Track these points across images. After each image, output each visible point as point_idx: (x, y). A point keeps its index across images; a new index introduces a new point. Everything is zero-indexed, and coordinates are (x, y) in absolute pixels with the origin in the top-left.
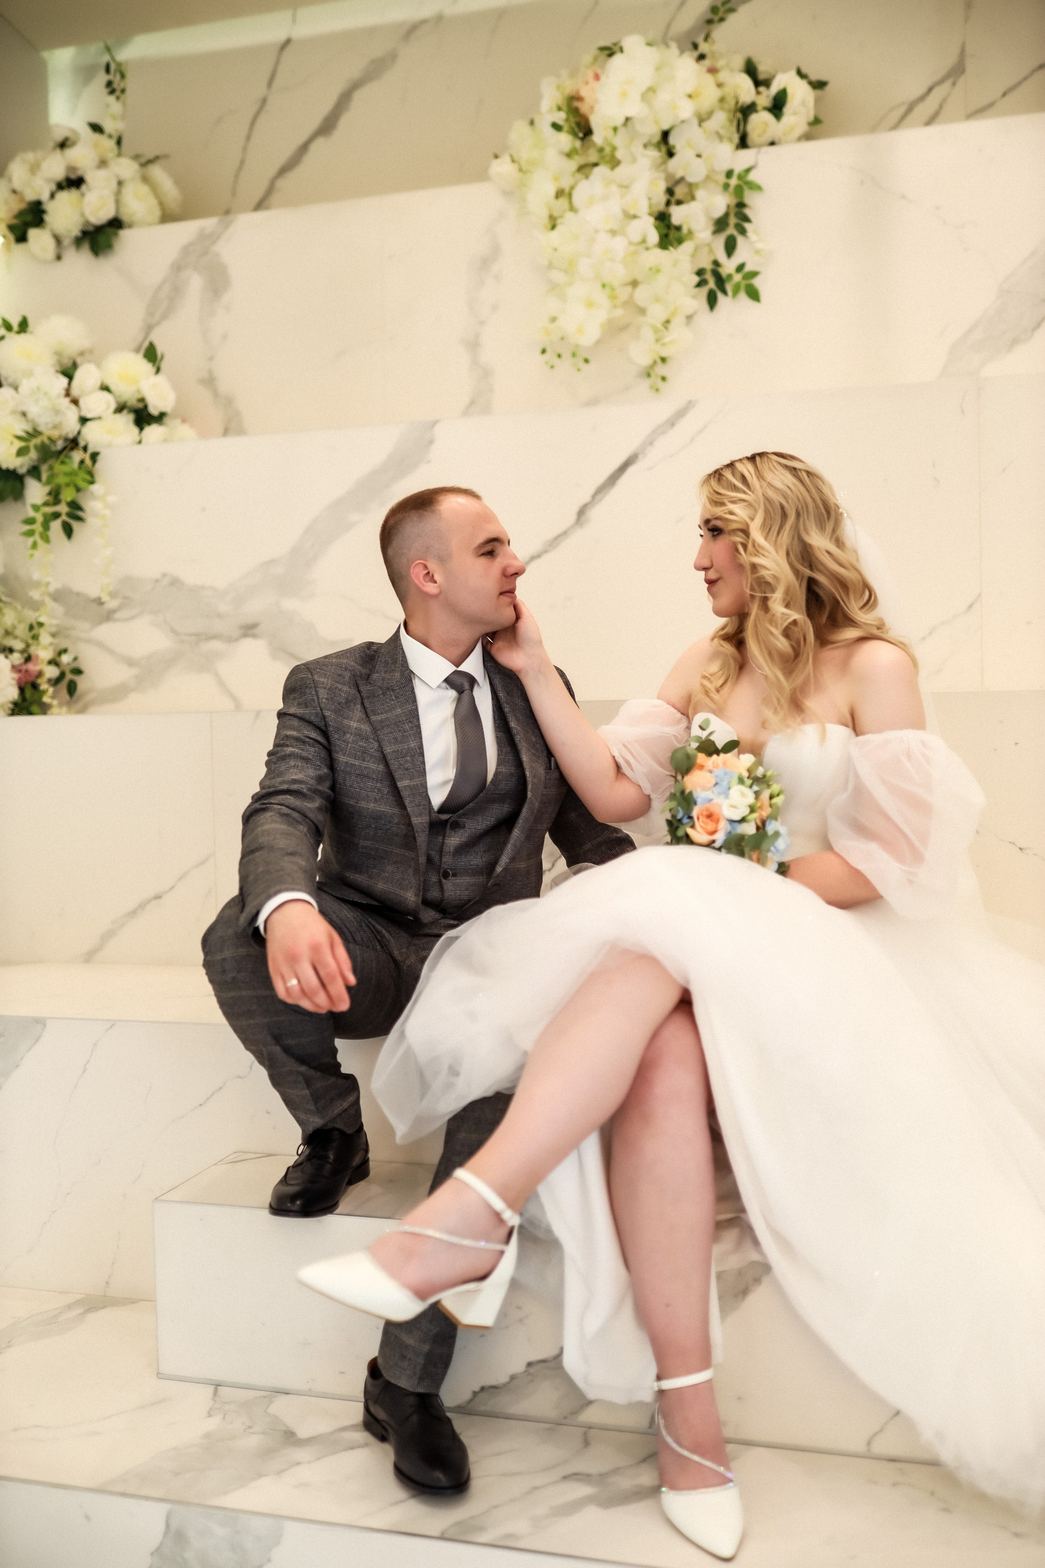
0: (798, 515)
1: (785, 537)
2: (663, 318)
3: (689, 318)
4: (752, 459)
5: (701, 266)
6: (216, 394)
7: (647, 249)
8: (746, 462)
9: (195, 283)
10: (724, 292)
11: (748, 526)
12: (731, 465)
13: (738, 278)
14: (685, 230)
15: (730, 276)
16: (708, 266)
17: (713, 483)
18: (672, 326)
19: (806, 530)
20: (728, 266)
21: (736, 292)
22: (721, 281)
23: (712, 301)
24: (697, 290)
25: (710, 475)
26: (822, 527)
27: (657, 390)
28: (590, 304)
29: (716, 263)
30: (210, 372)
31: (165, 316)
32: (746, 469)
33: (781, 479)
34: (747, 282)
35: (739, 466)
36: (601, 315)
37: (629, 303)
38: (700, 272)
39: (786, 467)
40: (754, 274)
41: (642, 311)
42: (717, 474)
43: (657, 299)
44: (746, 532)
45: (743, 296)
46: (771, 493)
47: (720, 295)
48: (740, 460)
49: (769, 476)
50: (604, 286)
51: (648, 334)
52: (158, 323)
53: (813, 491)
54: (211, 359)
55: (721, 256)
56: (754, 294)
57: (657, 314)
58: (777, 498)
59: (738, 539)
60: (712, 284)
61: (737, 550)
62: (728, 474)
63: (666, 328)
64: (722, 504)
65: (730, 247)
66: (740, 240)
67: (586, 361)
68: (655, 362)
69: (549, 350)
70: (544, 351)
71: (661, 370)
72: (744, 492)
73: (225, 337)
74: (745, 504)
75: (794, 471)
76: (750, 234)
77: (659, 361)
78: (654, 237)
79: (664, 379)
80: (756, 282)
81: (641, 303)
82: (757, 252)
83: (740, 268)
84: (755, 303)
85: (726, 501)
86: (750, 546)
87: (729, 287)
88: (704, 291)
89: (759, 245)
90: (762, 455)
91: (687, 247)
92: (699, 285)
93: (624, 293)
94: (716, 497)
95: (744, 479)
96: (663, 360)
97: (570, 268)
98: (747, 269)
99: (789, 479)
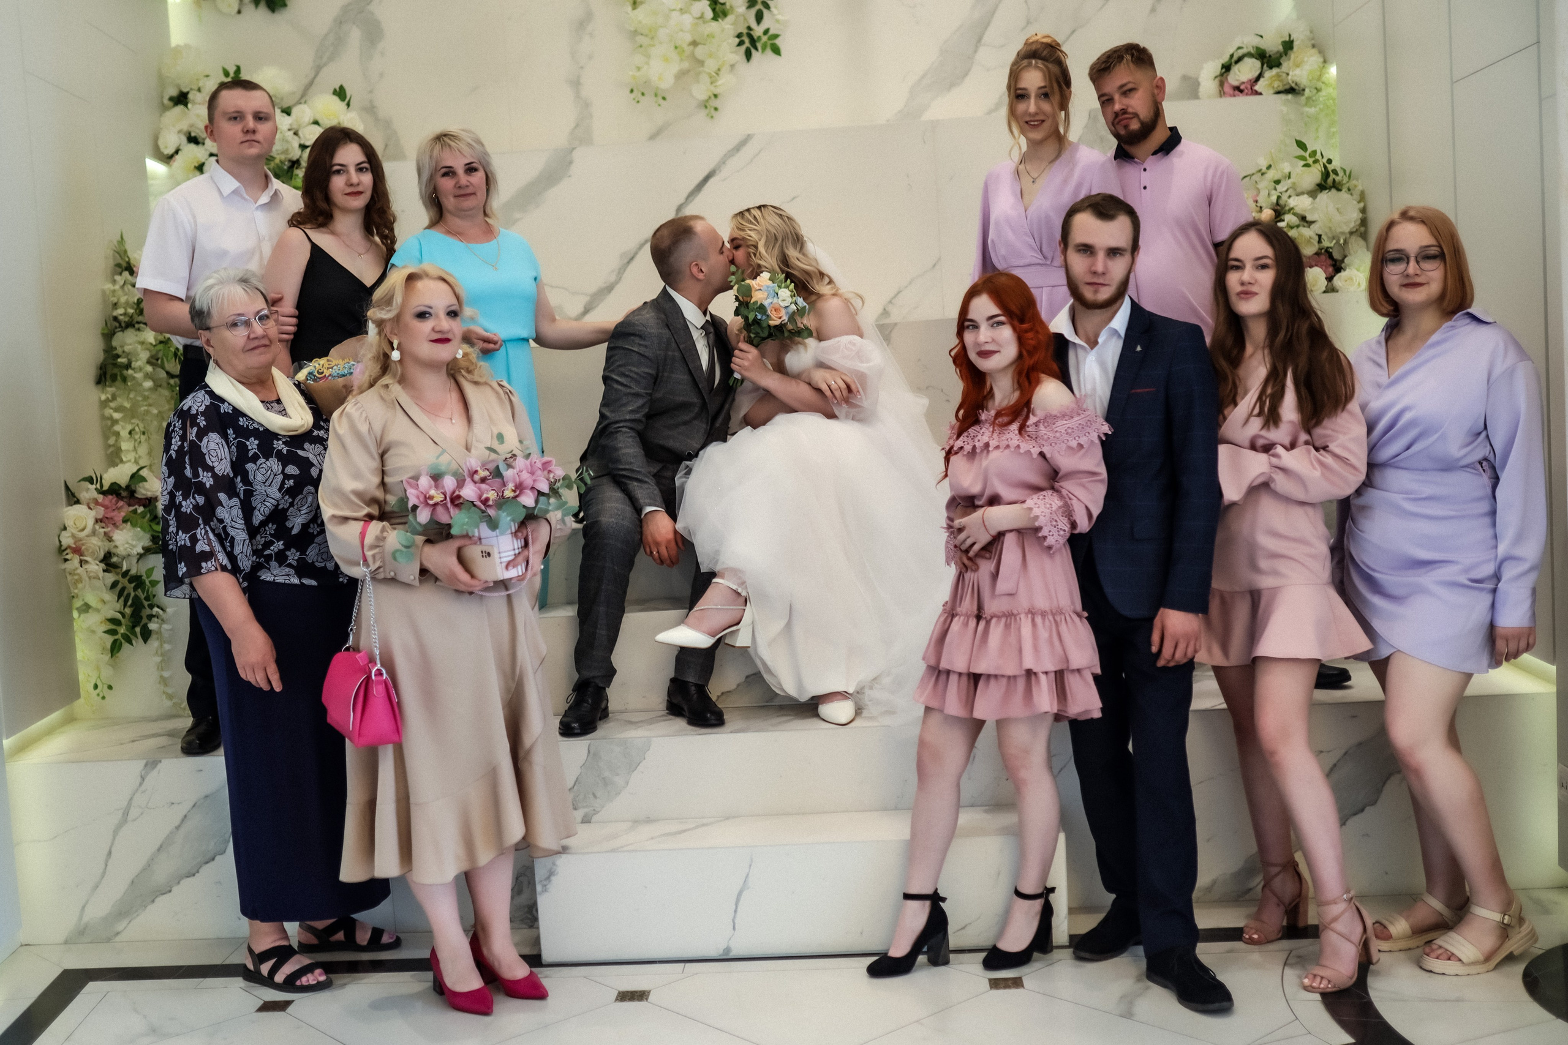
0: (783, 240)
1: (776, 251)
2: (715, 69)
3: (732, 66)
4: (759, 207)
5: (740, 31)
6: (377, 119)
7: (704, 22)
8: (756, 209)
9: (355, 35)
10: (756, 49)
11: (757, 243)
12: (748, 210)
13: (765, 38)
14: (728, 6)
15: (759, 38)
16: (745, 31)
17: (739, 218)
18: (721, 73)
19: (787, 247)
20: (758, 31)
21: (764, 49)
22: (753, 42)
23: (748, 55)
24: (739, 47)
25: (737, 214)
26: (795, 248)
27: (712, 117)
28: (666, 60)
29: (749, 28)
30: (371, 101)
31: (331, 59)
32: (756, 213)
33: (774, 220)
34: (771, 42)
35: (752, 211)
36: (675, 68)
37: (692, 56)
38: (739, 36)
39: (776, 214)
40: (776, 36)
41: (701, 63)
42: (741, 214)
43: (710, 56)
44: (756, 247)
45: (769, 51)
46: (770, 228)
47: (753, 51)
48: (753, 208)
49: (769, 218)
50: (676, 47)
51: (705, 79)
52: (325, 64)
53: (791, 228)
54: (371, 92)
55: (753, 23)
56: (776, 51)
57: (711, 65)
58: (773, 230)
59: (751, 250)
60: (747, 44)
61: (751, 256)
62: (747, 214)
63: (717, 74)
64: (744, 230)
65: (759, 17)
66: (765, 12)
67: (664, 98)
68: (710, 97)
69: (635, 90)
70: (632, 91)
71: (714, 103)
72: (756, 225)
73: (381, 75)
74: (756, 232)
75: (781, 216)
76: (772, 9)
77: (713, 97)
78: (709, 14)
79: (716, 109)
80: (777, 42)
81: (700, 57)
82: (777, 21)
83: (766, 32)
84: (779, 57)
85: (746, 229)
86: (758, 254)
87: (759, 45)
88: (743, 48)
89: (779, 17)
90: (764, 206)
91: (730, 18)
92: (741, 43)
93: (688, 49)
94: (740, 226)
95: (755, 218)
96: (716, 96)
97: (651, 34)
98: (771, 32)
99: (778, 220)
